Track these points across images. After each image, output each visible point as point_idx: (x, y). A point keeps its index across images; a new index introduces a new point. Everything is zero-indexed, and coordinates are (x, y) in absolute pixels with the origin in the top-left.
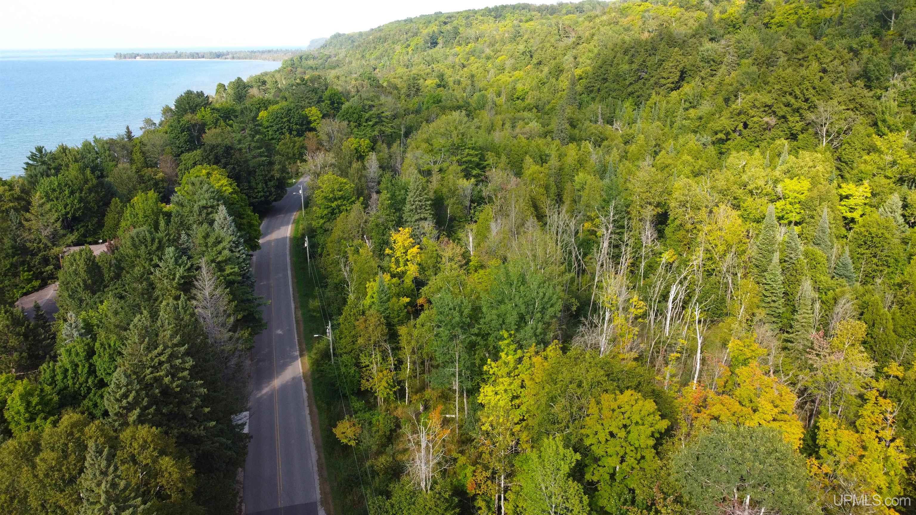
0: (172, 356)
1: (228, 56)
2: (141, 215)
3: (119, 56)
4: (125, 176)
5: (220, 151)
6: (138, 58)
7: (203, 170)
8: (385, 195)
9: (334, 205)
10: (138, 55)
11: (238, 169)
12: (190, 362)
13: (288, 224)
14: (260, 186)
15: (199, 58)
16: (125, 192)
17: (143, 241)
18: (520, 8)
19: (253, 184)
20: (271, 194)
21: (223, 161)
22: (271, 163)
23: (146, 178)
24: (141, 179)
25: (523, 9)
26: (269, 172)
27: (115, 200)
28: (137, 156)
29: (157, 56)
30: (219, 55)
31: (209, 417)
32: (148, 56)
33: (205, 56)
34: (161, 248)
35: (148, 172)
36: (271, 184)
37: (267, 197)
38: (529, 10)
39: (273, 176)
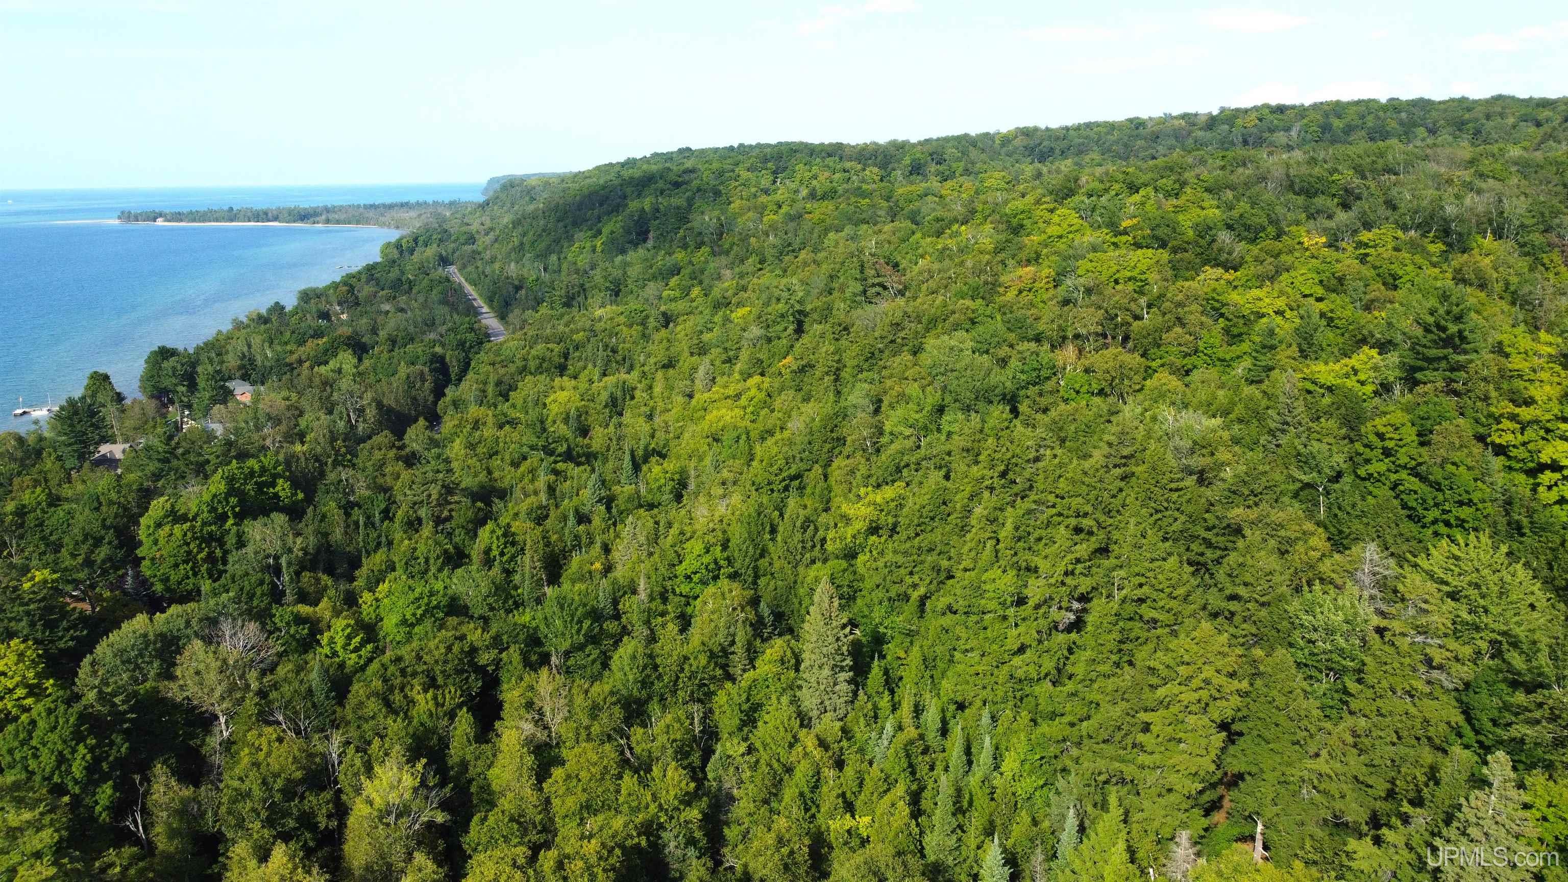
1: (318, 219)
3: (127, 216)
6: (160, 222)
10: (161, 215)
15: (269, 221)
18: (823, 154)
25: (830, 155)
29: (194, 216)
30: (304, 216)
32: (178, 217)
33: (281, 216)
38: (841, 158)
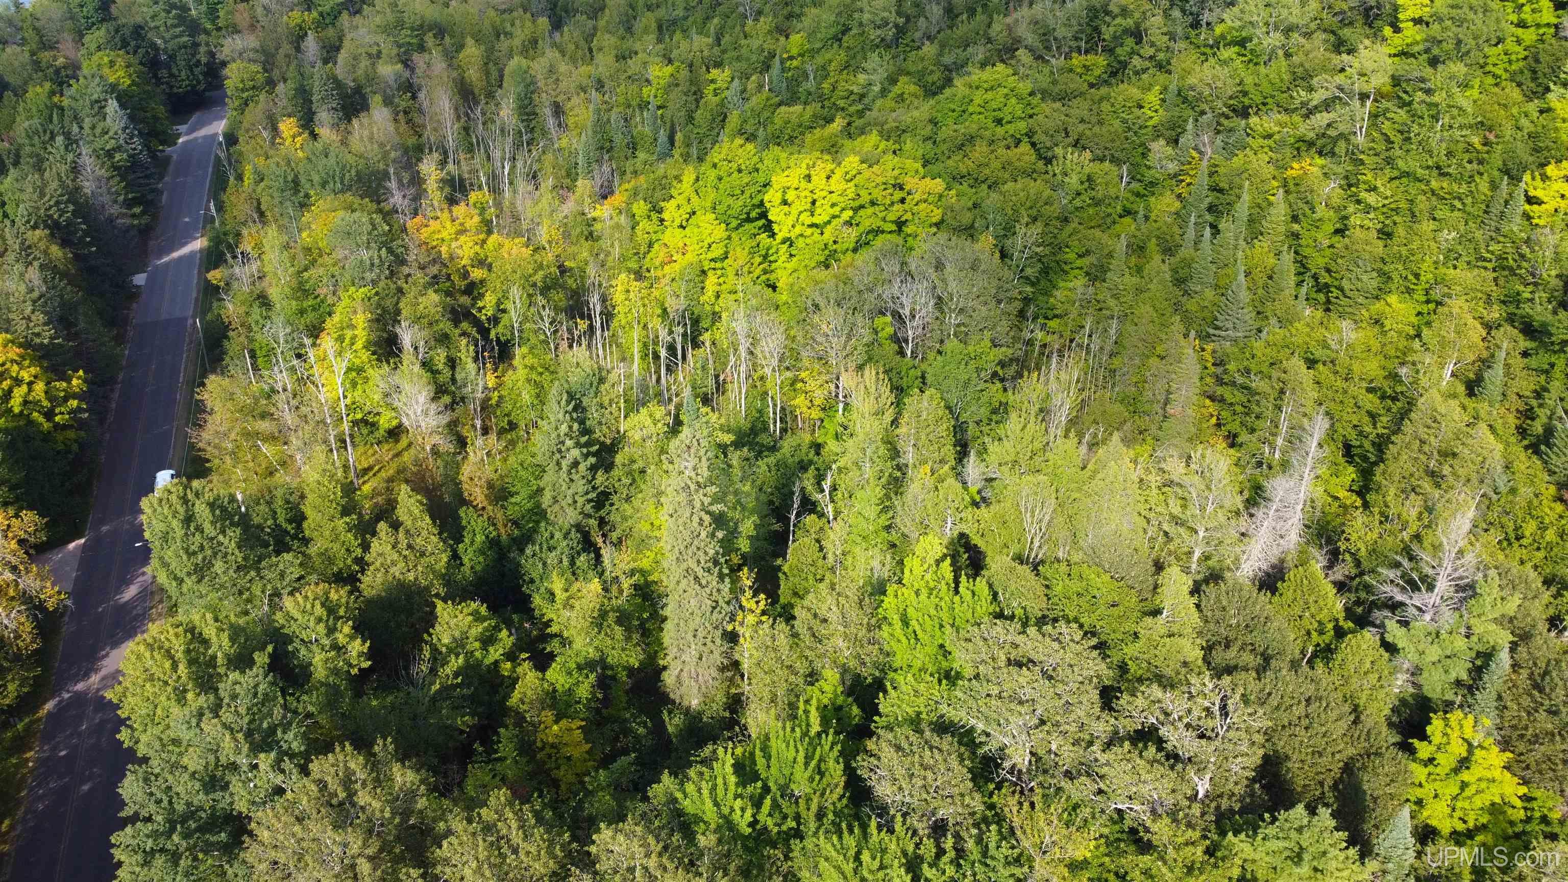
0: (57, 203)
2: (34, 110)
4: (16, 64)
5: (127, 32)
7: (104, 57)
8: (291, 84)
9: (245, 95)
11: (152, 53)
12: (71, 207)
13: (222, 118)
14: (183, 73)
16: (19, 82)
17: (36, 132)
19: (175, 71)
20: (199, 82)
21: (133, 43)
22: (196, 45)
23: (43, 65)
24: (37, 65)
26: (193, 55)
27: (8, 94)
28: (29, 34)
31: (90, 244)
34: (52, 138)
35: (46, 56)
36: (197, 71)
37: (194, 87)
39: (199, 61)
